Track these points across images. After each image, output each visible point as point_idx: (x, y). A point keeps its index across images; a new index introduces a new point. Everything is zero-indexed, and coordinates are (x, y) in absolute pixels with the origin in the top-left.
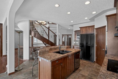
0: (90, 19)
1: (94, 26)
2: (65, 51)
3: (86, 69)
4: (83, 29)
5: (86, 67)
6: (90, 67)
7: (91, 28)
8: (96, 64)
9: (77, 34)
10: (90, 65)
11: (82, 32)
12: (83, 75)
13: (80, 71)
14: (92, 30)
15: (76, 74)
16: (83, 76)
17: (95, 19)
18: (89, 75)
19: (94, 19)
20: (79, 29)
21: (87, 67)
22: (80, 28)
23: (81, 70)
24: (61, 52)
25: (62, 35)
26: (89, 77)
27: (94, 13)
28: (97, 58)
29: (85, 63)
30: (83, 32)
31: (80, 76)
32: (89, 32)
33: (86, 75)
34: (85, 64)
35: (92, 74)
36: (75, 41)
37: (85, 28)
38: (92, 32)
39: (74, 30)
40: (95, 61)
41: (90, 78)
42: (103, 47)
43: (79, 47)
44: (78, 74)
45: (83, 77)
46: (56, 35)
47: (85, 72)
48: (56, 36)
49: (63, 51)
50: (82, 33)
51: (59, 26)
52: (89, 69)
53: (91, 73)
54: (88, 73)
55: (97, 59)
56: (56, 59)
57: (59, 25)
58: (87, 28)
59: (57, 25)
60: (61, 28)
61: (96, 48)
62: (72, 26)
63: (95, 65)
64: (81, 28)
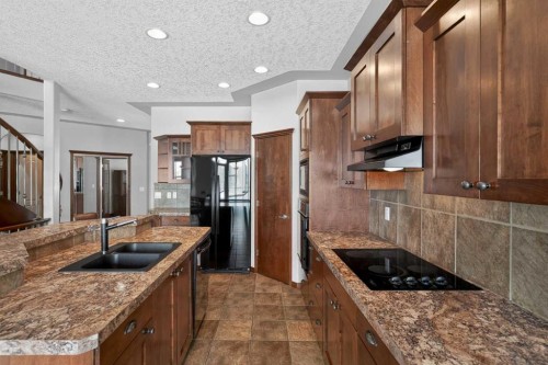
0: (234, 94)
1: (249, 124)
2: (135, 246)
3: (235, 310)
4: (206, 132)
5: (229, 302)
6: (245, 296)
7: (236, 133)
8: (260, 279)
9: (175, 152)
10: (239, 288)
11: (198, 145)
12: (234, 342)
13: (214, 331)
14: (243, 142)
15: (204, 349)
16: (236, 347)
17: (253, 96)
18: (253, 332)
19: (250, 97)
20: (187, 130)
21: (236, 302)
22: (189, 123)
23: (218, 322)
24: (116, 256)
25: (72, 152)
26: (258, 338)
27: (261, 70)
28: (260, 253)
29: (221, 284)
30: (203, 147)
31: (224, 350)
32: (228, 148)
33: (246, 335)
34: (222, 289)
35: (262, 324)
36: (163, 185)
37: (215, 127)
38: (243, 146)
39: (158, 132)
40: (253, 265)
41: (264, 343)
42: (285, 209)
43: (188, 214)
44: (213, 350)
45: (239, 352)
46: (34, 151)
47: (234, 328)
48: (41, 157)
49: (125, 249)
50: (198, 152)
51: (61, 95)
52: (246, 306)
53: (259, 319)
54: (249, 324)
55: (260, 259)
56: (127, 313)
57: (59, 89)
58: (223, 128)
59: (48, 87)
60: (69, 111)
61: (259, 213)
62: (145, 108)
63: (257, 285)
64: (197, 127)
